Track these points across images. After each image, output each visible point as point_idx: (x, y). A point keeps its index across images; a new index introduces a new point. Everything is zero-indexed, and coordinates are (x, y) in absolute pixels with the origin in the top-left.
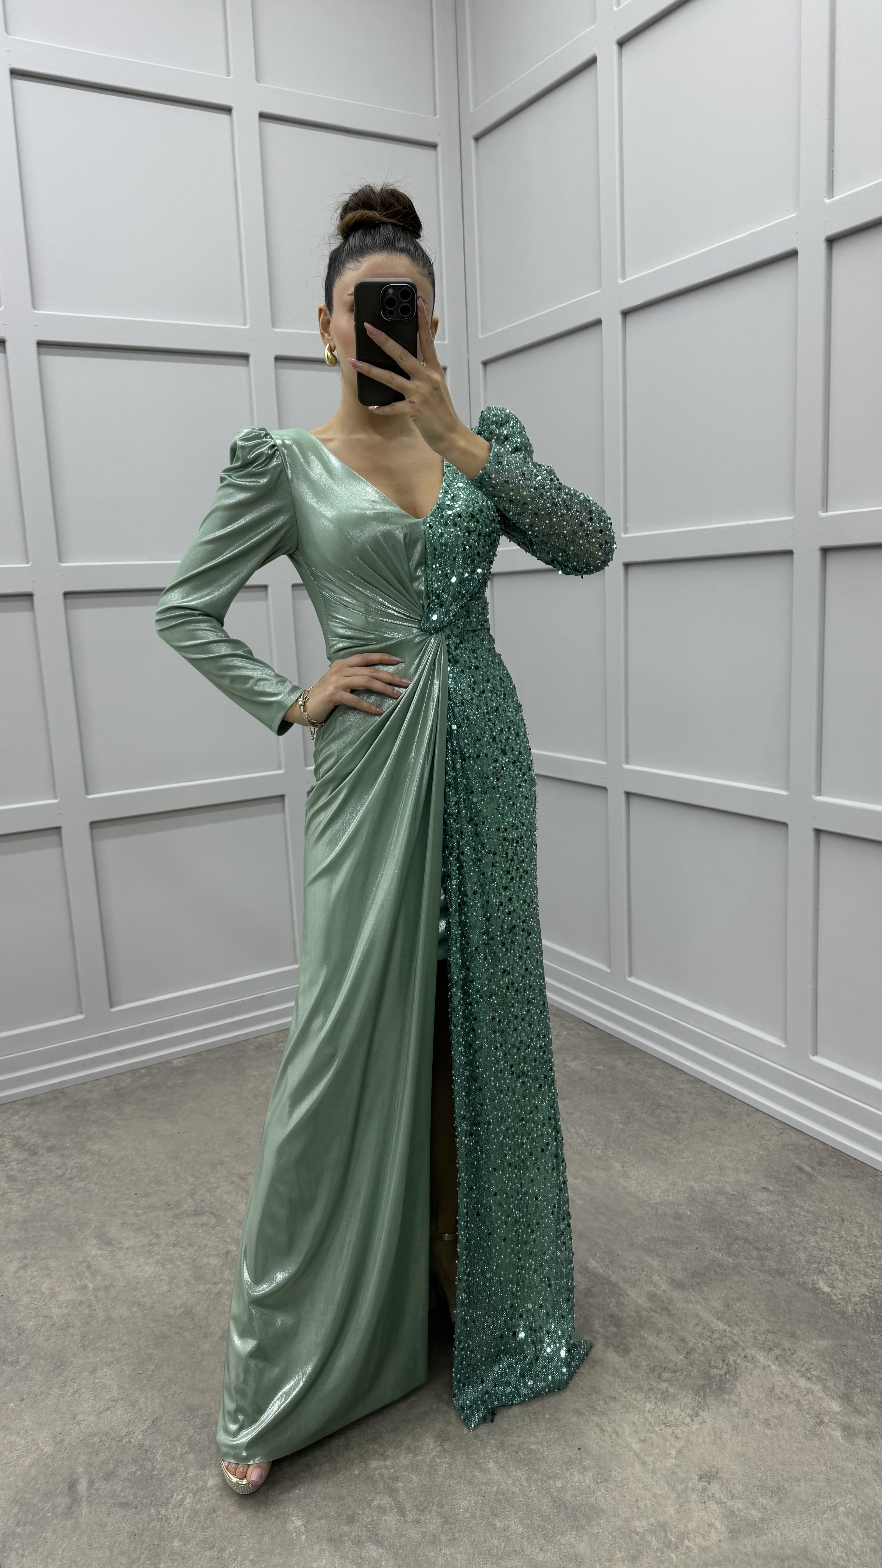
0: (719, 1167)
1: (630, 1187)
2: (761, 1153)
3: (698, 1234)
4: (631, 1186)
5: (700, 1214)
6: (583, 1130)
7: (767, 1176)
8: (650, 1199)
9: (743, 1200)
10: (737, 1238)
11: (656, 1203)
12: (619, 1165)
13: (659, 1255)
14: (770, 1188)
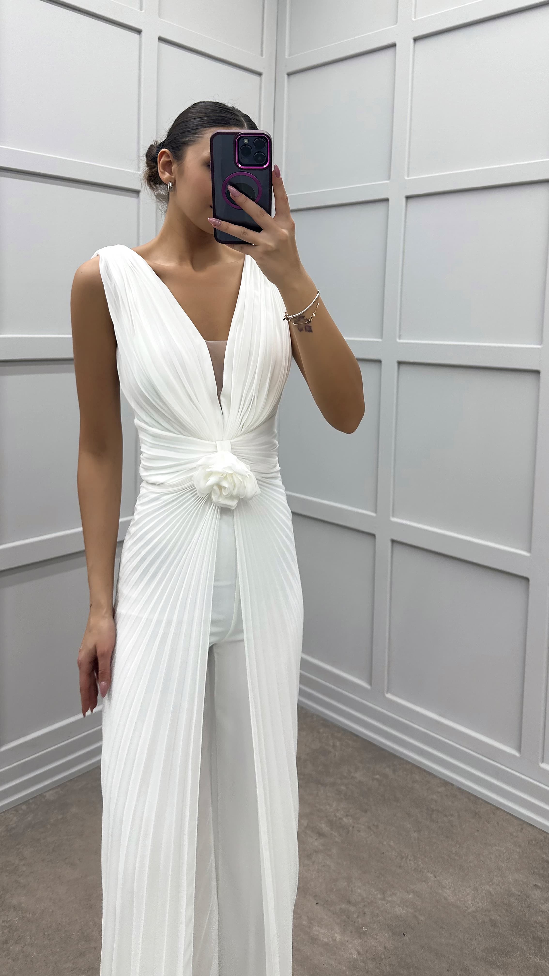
0: (498, 868)
1: (449, 898)
2: (518, 850)
3: (515, 940)
4: (449, 896)
5: (507, 919)
6: (392, 843)
7: (531, 873)
8: (467, 907)
9: (527, 899)
10: (541, 941)
11: (474, 912)
12: (432, 875)
13: (499, 967)
14: (539, 884)
